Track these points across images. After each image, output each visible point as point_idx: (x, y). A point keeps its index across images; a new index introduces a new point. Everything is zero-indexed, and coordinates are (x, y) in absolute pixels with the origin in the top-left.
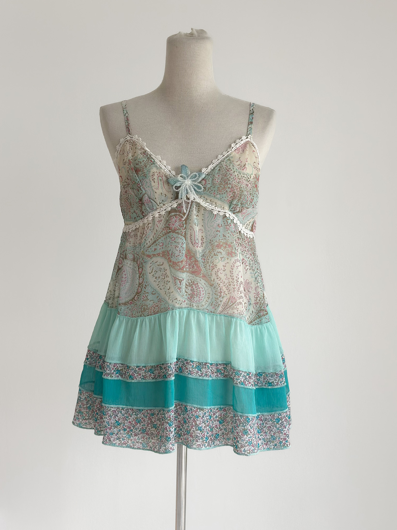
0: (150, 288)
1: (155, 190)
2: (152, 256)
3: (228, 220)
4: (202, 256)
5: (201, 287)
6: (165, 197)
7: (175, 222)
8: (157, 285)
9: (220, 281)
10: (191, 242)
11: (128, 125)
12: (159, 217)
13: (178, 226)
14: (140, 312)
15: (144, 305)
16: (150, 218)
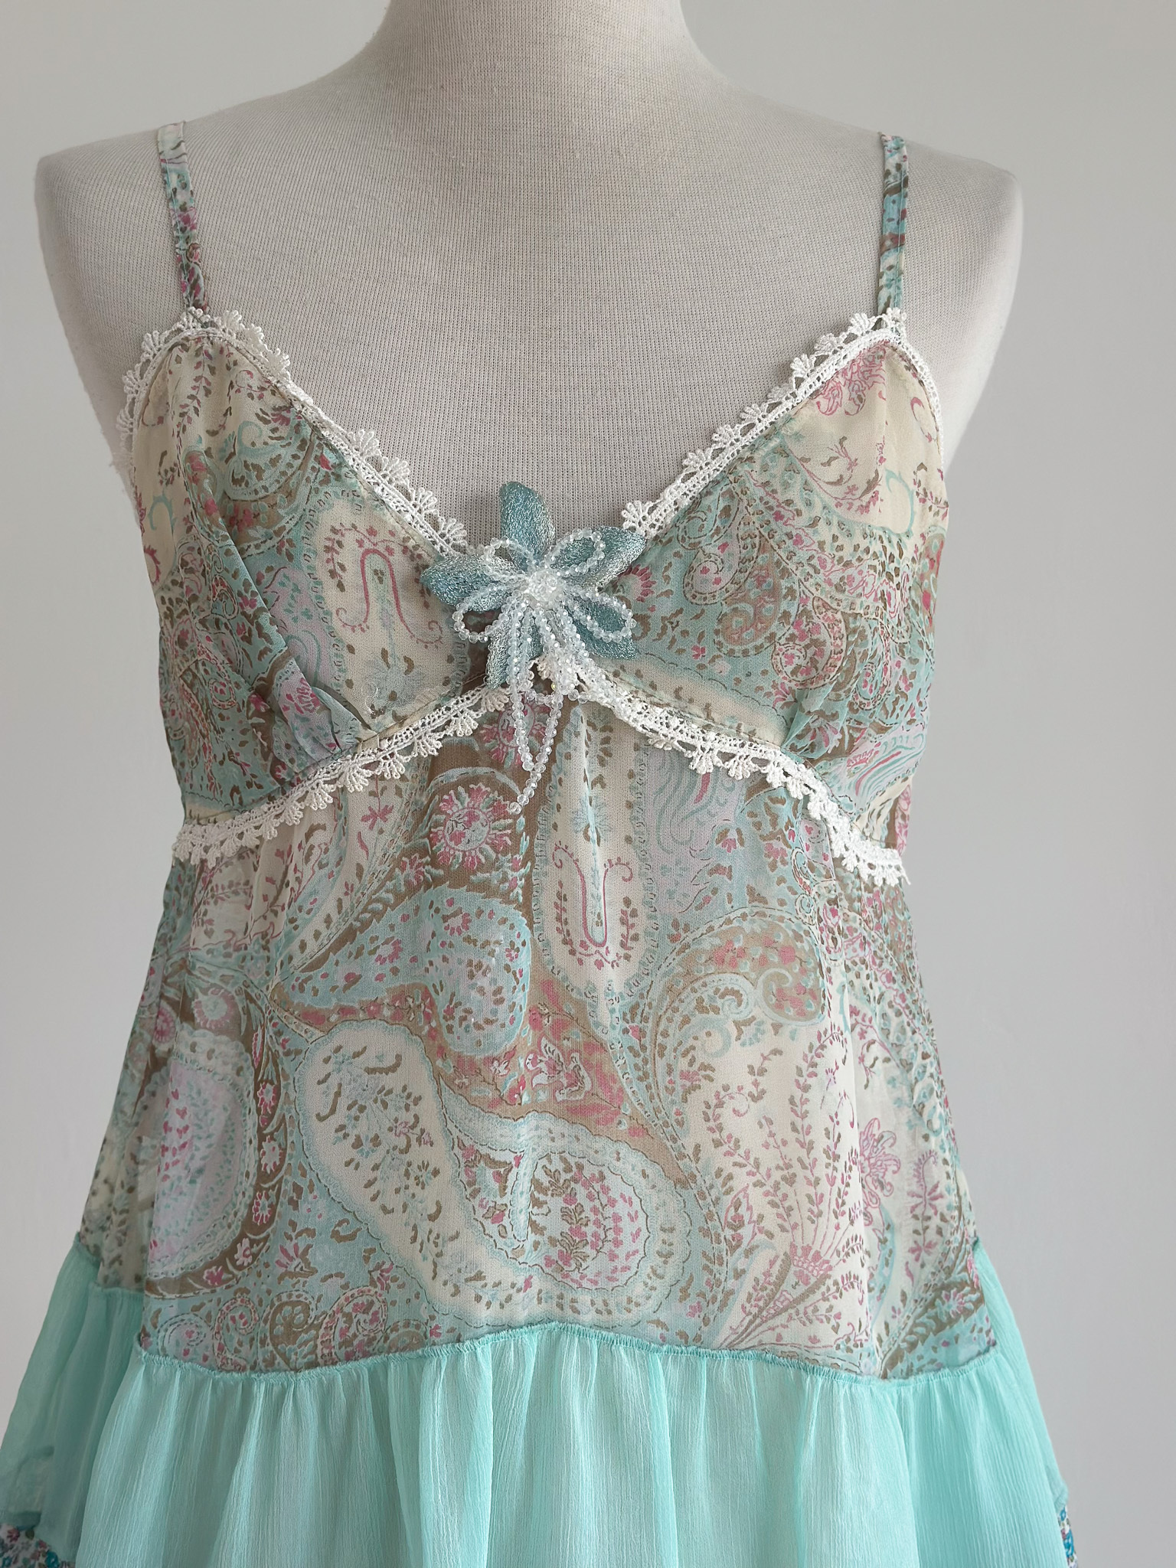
0: (322, 1204)
1: (348, 636)
2: (334, 1018)
3: (779, 805)
4: (628, 1017)
5: (622, 1196)
6: (407, 672)
7: (470, 822)
8: (366, 1186)
9: (733, 1159)
10: (561, 937)
11: (191, 251)
12: (372, 794)
13: (485, 846)
14: (263, 1343)
15: (286, 1303)
16: (322, 798)
